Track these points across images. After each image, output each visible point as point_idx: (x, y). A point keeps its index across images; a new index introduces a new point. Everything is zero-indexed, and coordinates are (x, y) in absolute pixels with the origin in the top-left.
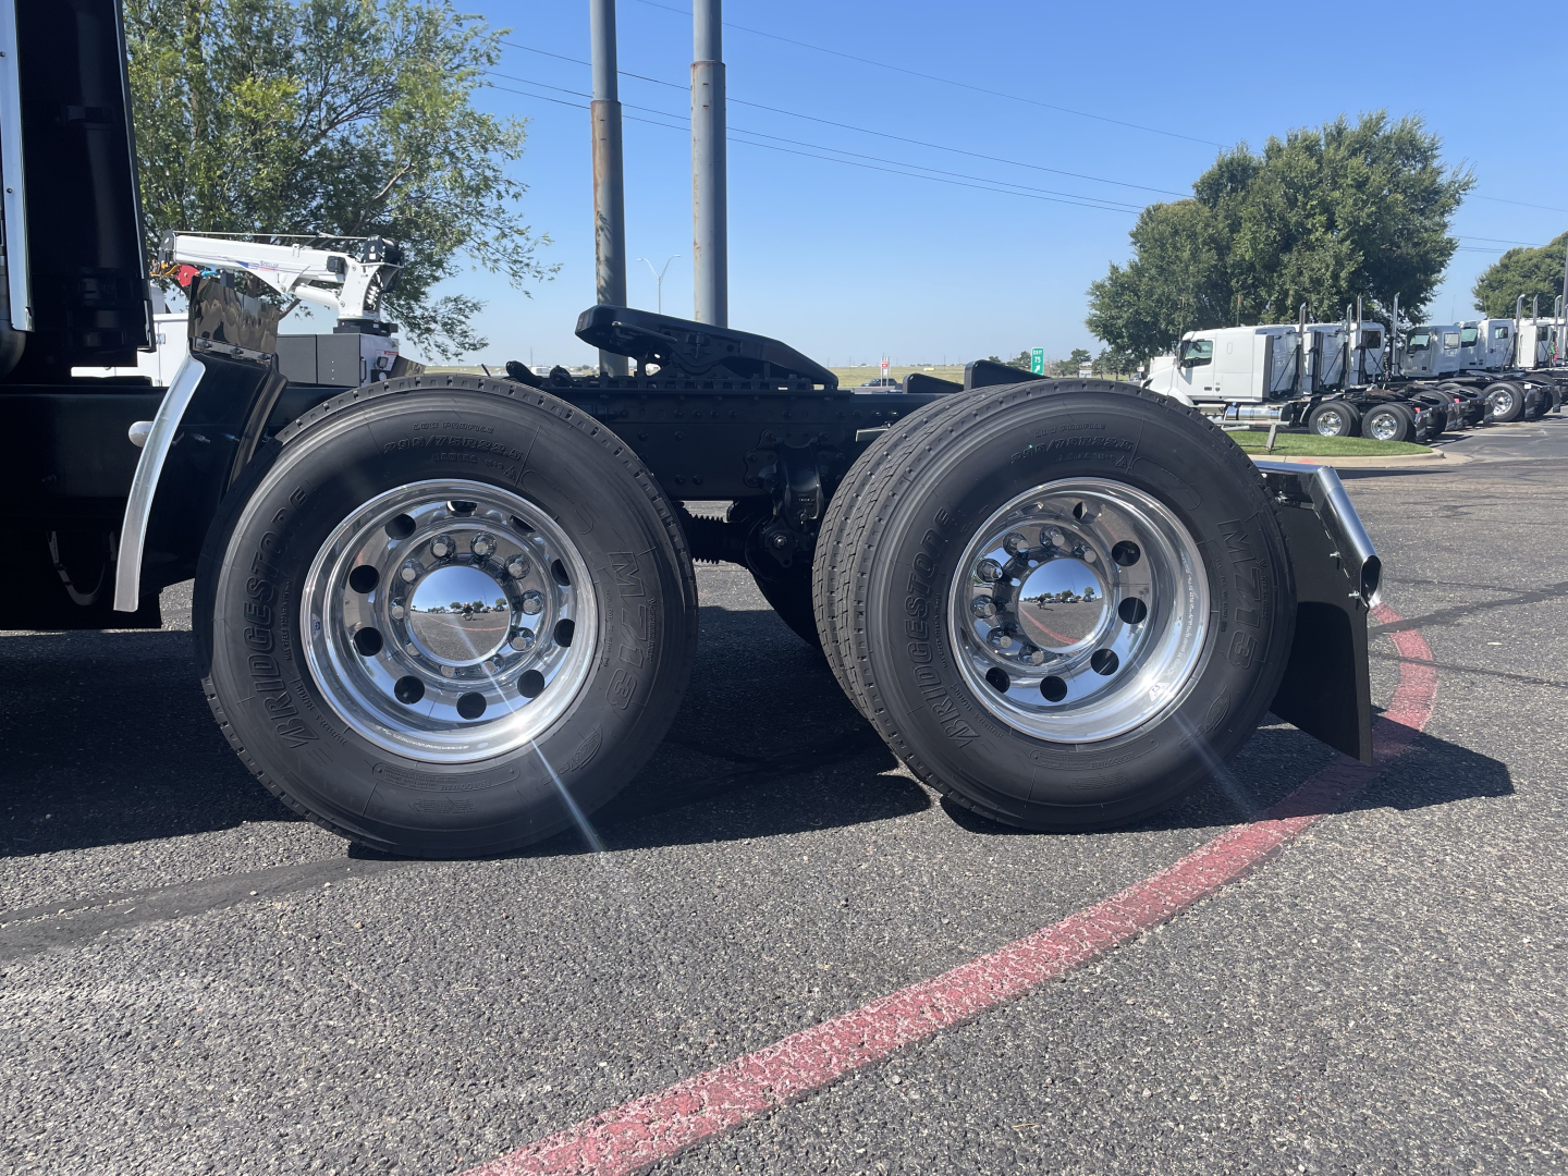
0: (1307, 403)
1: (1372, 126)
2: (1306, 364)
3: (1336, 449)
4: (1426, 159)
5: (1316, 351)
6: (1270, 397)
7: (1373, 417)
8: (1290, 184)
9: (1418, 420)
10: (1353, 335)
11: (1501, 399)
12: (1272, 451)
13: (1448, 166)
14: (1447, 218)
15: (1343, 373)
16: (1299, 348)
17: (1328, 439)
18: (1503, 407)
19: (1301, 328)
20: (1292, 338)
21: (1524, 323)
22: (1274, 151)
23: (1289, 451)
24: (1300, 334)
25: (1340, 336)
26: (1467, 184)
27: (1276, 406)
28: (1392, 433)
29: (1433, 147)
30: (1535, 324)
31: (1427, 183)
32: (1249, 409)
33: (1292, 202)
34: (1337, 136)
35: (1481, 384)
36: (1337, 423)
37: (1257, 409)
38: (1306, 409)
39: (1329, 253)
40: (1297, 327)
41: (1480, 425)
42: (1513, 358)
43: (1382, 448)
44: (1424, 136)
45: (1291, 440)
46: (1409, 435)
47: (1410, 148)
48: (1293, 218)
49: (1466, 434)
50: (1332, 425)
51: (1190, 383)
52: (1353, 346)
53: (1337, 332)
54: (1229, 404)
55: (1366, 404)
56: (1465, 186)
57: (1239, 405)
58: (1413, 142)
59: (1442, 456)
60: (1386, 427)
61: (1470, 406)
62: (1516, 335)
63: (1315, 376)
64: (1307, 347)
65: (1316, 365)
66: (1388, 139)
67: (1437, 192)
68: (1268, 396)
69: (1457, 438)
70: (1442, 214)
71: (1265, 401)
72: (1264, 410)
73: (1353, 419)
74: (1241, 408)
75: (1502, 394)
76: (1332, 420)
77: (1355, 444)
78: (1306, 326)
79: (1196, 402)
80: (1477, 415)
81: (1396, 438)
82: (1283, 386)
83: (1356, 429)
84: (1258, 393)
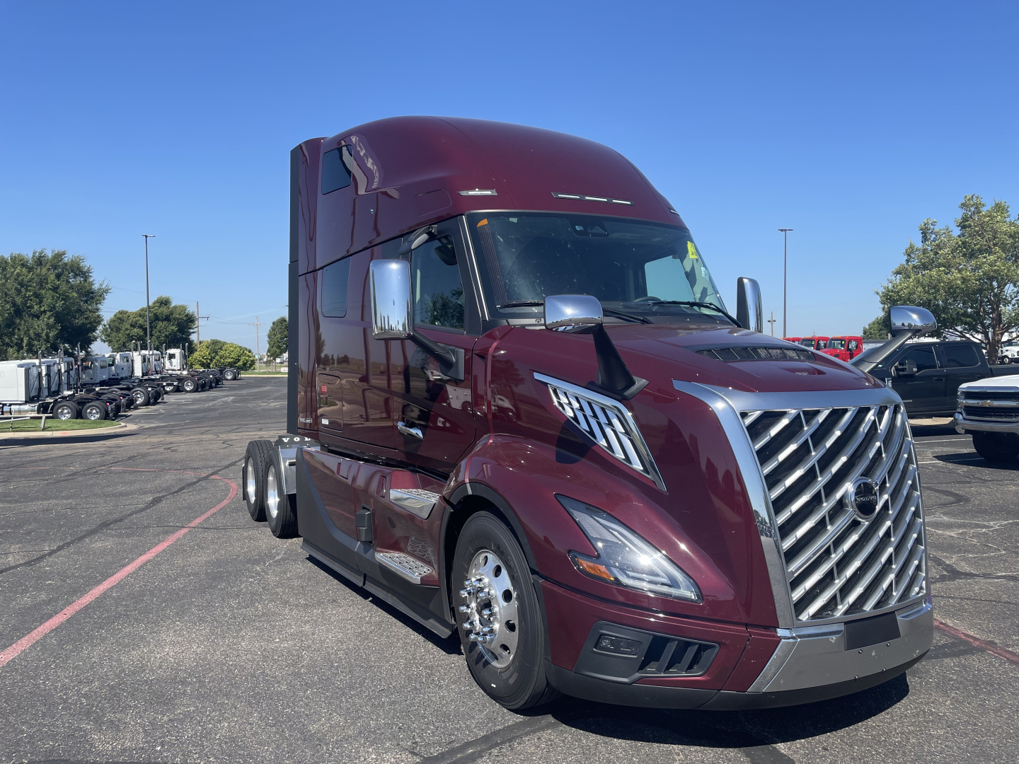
0: (51, 403)
1: (59, 256)
2: (44, 382)
3: (77, 426)
4: (86, 277)
5: (48, 375)
6: (30, 400)
8: (18, 283)
9: (110, 409)
10: (62, 365)
11: (139, 396)
12: (44, 430)
13: (97, 281)
14: (99, 306)
15: (60, 385)
16: (40, 374)
17: (65, 421)
18: (140, 399)
19: (40, 363)
20: (35, 368)
21: (133, 354)
23: (53, 428)
24: (40, 366)
25: (56, 366)
26: (107, 290)
27: (33, 405)
28: (98, 416)
29: (88, 271)
30: (140, 354)
31: (88, 288)
32: (17, 407)
33: (19, 291)
34: (40, 261)
35: (129, 389)
36: (68, 413)
37: (22, 406)
38: (51, 406)
39: (43, 325)
40: (37, 362)
41: (132, 409)
42: (133, 371)
43: (95, 424)
44: (85, 265)
45: (50, 423)
46: (106, 416)
47: (77, 269)
48: (19, 300)
49: (129, 414)
50: (66, 414)
52: (63, 371)
53: (54, 364)
54: (4, 405)
55: (82, 403)
56: (107, 291)
57: (10, 405)
58: (79, 268)
59: (126, 426)
60: (94, 414)
61: (127, 400)
62: (132, 361)
63: (49, 388)
64: (44, 373)
65: (49, 382)
66: (66, 264)
67: (92, 293)
68: (28, 400)
69: (126, 416)
70: (97, 304)
71: (26, 402)
72: (27, 407)
73: (76, 410)
74: (12, 407)
75: (138, 393)
76: (66, 411)
77: (84, 423)
78: (42, 360)
80: (131, 404)
81: (99, 418)
82: (33, 393)
83: (79, 415)
84: (23, 399)
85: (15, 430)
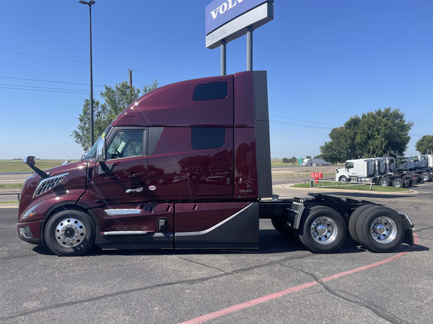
0: (378, 178)
1: (387, 110)
2: (377, 168)
3: (387, 190)
4: (401, 118)
5: (379, 165)
6: (369, 176)
7: (395, 182)
8: (368, 125)
9: (405, 183)
10: (387, 161)
11: (425, 176)
12: (371, 190)
13: (407, 120)
14: (408, 132)
15: (386, 170)
16: (375, 164)
17: (384, 187)
18: (426, 178)
19: (375, 159)
20: (373, 162)
21: (429, 156)
22: (364, 116)
23: (375, 190)
24: (375, 161)
25: (384, 161)
26: (412, 124)
27: (370, 179)
28: (400, 185)
29: (403, 115)
30: (432, 156)
31: (402, 124)
32: (364, 179)
33: (369, 129)
34: (379, 113)
35: (420, 173)
36: (386, 183)
37: (366, 179)
38: (378, 179)
39: (379, 141)
40: (374, 159)
41: (421, 183)
42: (427, 164)
43: (398, 189)
44: (401, 112)
45: (376, 187)
46: (404, 186)
47: (397, 116)
48: (370, 132)
49: (418, 185)
50: (385, 183)
51: (348, 172)
52: (387, 163)
53: (383, 160)
54: (359, 178)
55: (392, 178)
56: (412, 125)
57: (361, 178)
58: (398, 114)
59: (412, 192)
60: (398, 184)
61: (418, 178)
62: (427, 159)
63: (379, 171)
64: (377, 164)
65: (379, 168)
66: (391, 114)
67: (405, 126)
68: (368, 176)
69: (416, 187)
70: (406, 131)
71: (367, 177)
72: (368, 179)
73: (390, 182)
74: (362, 179)
75: (425, 175)
76: (385, 182)
77: (391, 188)
79: (350, 177)
80: (420, 181)
81: (401, 187)
82: (372, 173)
83: (391, 184)
84: (366, 175)
85: (359, 189)
